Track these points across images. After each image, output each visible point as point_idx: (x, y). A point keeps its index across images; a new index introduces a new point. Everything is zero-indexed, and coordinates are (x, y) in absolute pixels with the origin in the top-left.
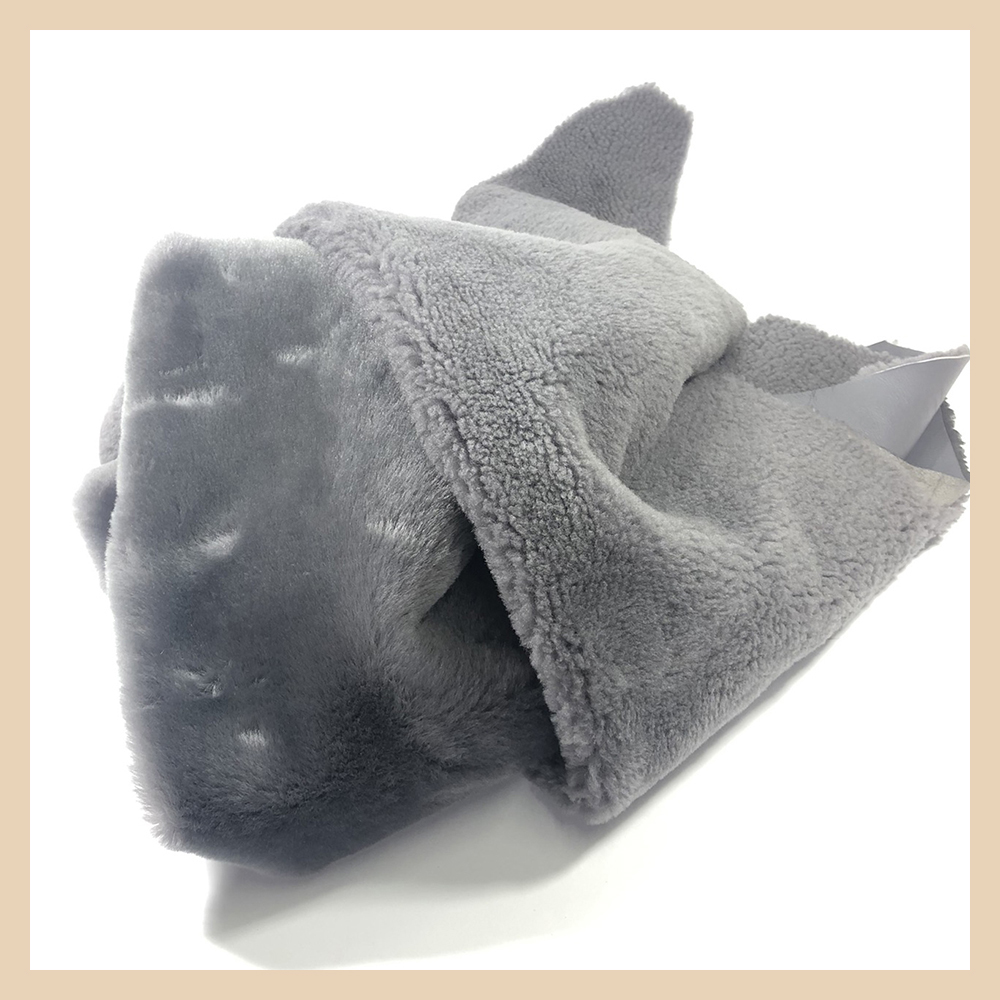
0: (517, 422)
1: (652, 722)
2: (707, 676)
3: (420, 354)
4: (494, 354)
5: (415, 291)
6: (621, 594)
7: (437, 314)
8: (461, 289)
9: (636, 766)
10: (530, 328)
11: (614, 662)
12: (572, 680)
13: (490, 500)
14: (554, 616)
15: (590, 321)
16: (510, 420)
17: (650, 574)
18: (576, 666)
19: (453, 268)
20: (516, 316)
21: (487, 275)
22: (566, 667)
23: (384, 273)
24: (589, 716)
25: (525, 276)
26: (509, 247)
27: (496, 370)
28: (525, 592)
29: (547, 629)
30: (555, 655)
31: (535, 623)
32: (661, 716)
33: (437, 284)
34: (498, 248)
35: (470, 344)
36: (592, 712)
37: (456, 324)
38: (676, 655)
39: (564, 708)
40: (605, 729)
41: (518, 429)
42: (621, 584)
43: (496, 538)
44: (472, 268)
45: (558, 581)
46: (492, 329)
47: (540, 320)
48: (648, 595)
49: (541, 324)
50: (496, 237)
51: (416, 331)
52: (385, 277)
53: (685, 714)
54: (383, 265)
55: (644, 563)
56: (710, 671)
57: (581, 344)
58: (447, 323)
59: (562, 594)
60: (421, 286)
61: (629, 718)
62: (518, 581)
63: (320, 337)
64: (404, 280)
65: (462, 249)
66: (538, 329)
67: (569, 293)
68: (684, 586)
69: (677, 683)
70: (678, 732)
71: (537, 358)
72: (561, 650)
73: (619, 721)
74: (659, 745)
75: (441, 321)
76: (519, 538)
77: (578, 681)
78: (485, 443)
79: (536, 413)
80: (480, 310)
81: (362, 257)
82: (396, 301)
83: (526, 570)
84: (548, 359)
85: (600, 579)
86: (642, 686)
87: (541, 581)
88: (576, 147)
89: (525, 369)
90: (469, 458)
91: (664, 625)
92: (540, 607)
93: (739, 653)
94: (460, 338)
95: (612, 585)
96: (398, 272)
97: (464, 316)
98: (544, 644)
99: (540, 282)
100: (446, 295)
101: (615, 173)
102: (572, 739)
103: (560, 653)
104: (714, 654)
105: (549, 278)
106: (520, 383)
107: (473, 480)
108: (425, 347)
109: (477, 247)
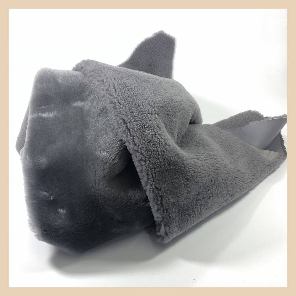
0: (144, 125)
1: (181, 212)
2: (197, 200)
3: (116, 106)
4: (138, 106)
5: (114, 88)
6: (172, 175)
7: (121, 94)
8: (128, 87)
9: (175, 224)
10: (148, 99)
11: (170, 194)
12: (158, 199)
13: (137, 146)
14: (153, 180)
15: (164, 98)
16: (142, 125)
17: (181, 170)
18: (159, 195)
19: (126, 81)
20: (144, 96)
21: (135, 84)
22: (156, 195)
23: (105, 83)
24: (162, 209)
25: (146, 85)
26: (141, 77)
27: (138, 111)
28: (146, 173)
29: (152, 184)
30: (153, 191)
31: (148, 182)
32: (183, 211)
33: (121, 86)
34: (138, 77)
35: (131, 103)
36: (163, 208)
37: (126, 97)
38: (188, 193)
39: (155, 207)
40: (166, 213)
41: (145, 127)
42: (172, 172)
43: (138, 157)
44: (131, 82)
45: (155, 170)
46: (137, 99)
47: (151, 97)
48: (180, 175)
49: (151, 98)
50: (138, 74)
51: (115, 99)
52: (106, 84)
53: (190, 211)
54: (105, 81)
55: (179, 167)
56: (197, 199)
57: (162, 104)
58: (124, 97)
59: (156, 174)
60: (116, 86)
61: (173, 210)
62: (144, 170)
63: (85, 100)
64: (111, 85)
65: (128, 77)
66: (150, 99)
67: (158, 90)
68: (190, 174)
69: (188, 201)
70: (188, 215)
71: (150, 108)
72: (155, 190)
73: (170, 211)
74: (183, 219)
75: (122, 96)
76: (144, 157)
77: (159, 199)
78: (136, 130)
79: (149, 123)
80: (134, 93)
81: (99, 78)
82: (109, 91)
83: (146, 166)
84: (153, 108)
85: (166, 170)
86: (178, 202)
87: (150, 170)
88: (142, 54)
89: (146, 111)
90: (131, 134)
91: (184, 184)
92: (149, 177)
93: (206, 194)
94: (128, 101)
95: (170, 172)
96: (109, 82)
97: (129, 95)
98: (151, 188)
99: (150, 87)
100: (123, 89)
101: (155, 60)
102: (157, 216)
103: (155, 191)
104: (199, 194)
105: (153, 86)
106: (145, 114)
107: (132, 140)
108: (117, 104)
109: (132, 77)
